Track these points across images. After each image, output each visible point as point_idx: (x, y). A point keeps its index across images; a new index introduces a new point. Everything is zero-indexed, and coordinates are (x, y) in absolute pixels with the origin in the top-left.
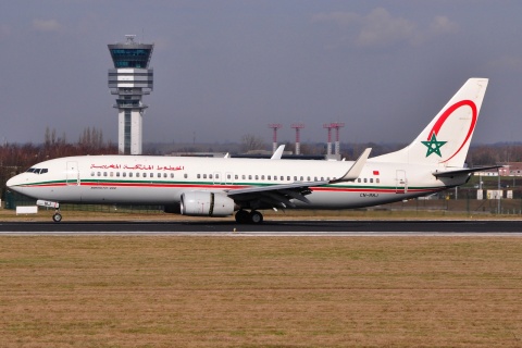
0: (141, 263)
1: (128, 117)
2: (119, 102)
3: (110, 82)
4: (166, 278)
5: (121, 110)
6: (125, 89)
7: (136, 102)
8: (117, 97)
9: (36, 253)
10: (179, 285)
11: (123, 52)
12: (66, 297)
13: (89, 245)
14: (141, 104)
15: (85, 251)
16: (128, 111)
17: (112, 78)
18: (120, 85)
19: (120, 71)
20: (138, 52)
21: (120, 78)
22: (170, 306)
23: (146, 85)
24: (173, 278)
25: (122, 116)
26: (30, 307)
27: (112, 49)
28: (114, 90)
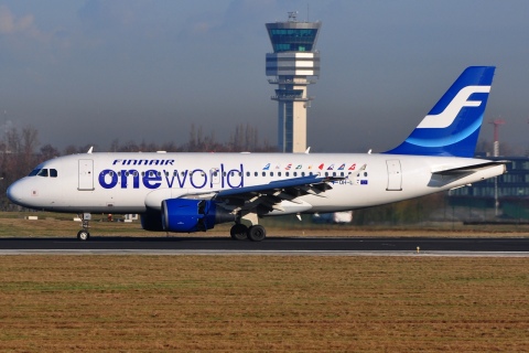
0: (304, 289)
1: (290, 111)
2: (279, 92)
3: (268, 69)
4: (333, 308)
5: (282, 102)
6: (287, 77)
7: (300, 93)
8: (277, 87)
9: (178, 276)
10: (349, 316)
11: (283, 32)
12: (214, 330)
13: (242, 266)
14: (304, 95)
15: (237, 274)
16: (289, 104)
17: (272, 64)
18: (281, 73)
19: (280, 55)
20: (302, 33)
21: (281, 64)
22: (339, 343)
23: (311, 73)
24: (341, 307)
25: (283, 108)
26: (170, 342)
27: (271, 28)
28: (274, 78)
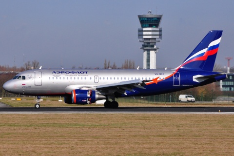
1: (149, 54)
2: (144, 46)
3: (139, 35)
5: (145, 50)
6: (147, 39)
7: (153, 46)
8: (143, 43)
11: (146, 19)
14: (155, 47)
16: (148, 51)
17: (140, 33)
18: (144, 37)
19: (144, 29)
20: (154, 19)
21: (144, 33)
23: (158, 37)
25: (145, 53)
27: (140, 18)
28: (141, 40)
